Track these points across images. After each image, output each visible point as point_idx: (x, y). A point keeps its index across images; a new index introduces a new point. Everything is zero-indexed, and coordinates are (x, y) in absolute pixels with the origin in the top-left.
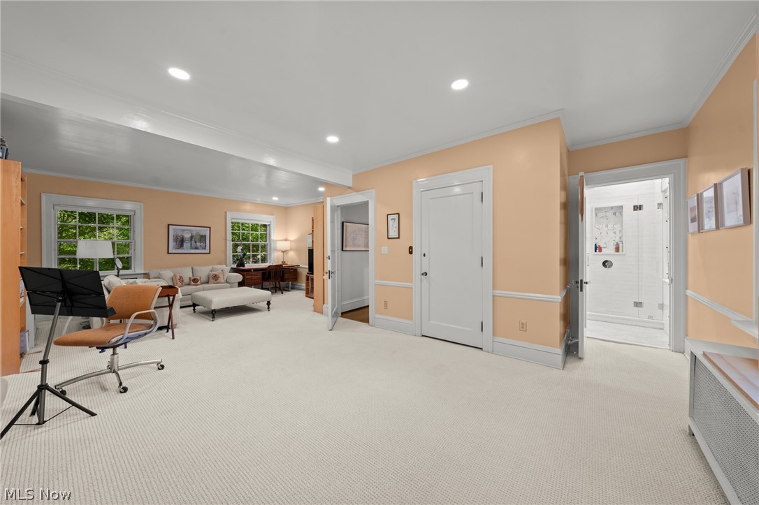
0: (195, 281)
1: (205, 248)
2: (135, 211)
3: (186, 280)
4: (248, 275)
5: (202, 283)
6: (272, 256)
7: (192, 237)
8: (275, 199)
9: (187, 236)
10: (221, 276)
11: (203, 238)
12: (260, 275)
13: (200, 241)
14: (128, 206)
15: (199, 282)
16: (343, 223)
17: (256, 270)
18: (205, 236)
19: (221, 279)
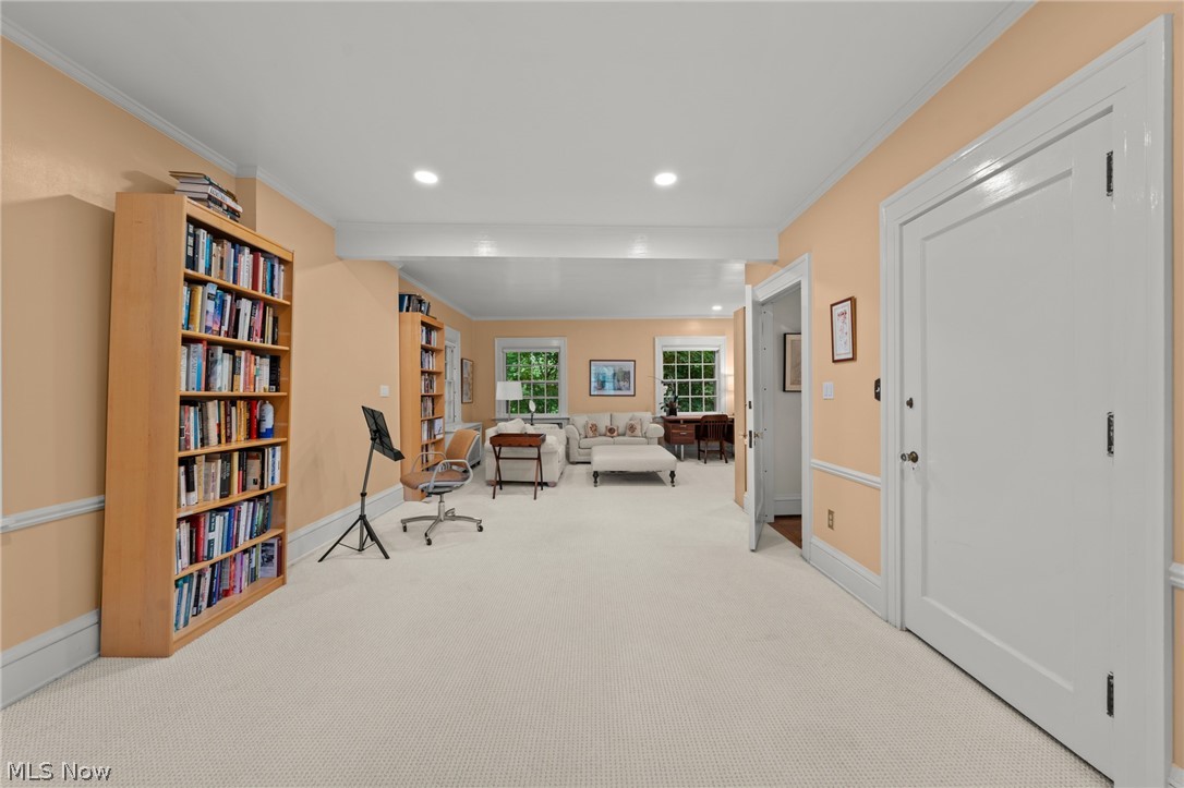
0: (611, 431)
1: (629, 389)
2: (559, 348)
3: (602, 429)
4: (673, 428)
5: (619, 435)
6: (723, 400)
7: (614, 374)
8: (717, 308)
9: (609, 372)
10: (638, 427)
11: (626, 376)
12: (692, 429)
13: (624, 380)
14: (554, 343)
15: (615, 434)
16: (785, 335)
17: (687, 421)
18: (629, 373)
19: (638, 432)
